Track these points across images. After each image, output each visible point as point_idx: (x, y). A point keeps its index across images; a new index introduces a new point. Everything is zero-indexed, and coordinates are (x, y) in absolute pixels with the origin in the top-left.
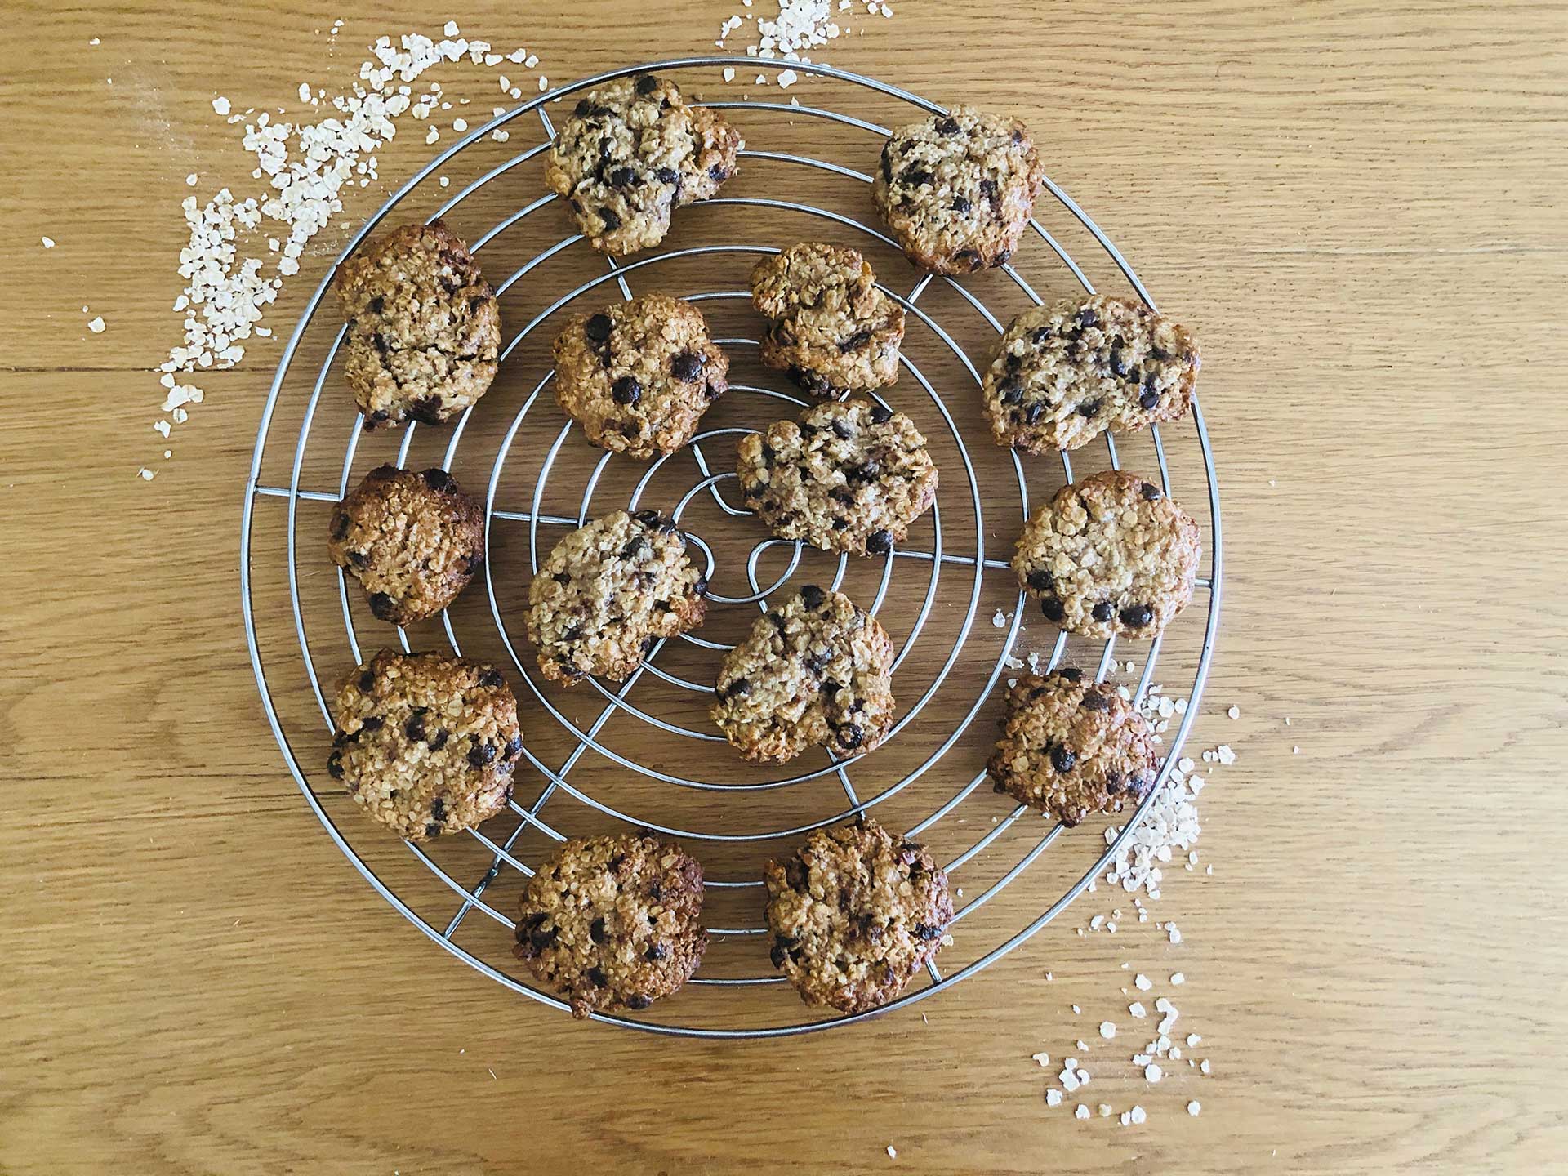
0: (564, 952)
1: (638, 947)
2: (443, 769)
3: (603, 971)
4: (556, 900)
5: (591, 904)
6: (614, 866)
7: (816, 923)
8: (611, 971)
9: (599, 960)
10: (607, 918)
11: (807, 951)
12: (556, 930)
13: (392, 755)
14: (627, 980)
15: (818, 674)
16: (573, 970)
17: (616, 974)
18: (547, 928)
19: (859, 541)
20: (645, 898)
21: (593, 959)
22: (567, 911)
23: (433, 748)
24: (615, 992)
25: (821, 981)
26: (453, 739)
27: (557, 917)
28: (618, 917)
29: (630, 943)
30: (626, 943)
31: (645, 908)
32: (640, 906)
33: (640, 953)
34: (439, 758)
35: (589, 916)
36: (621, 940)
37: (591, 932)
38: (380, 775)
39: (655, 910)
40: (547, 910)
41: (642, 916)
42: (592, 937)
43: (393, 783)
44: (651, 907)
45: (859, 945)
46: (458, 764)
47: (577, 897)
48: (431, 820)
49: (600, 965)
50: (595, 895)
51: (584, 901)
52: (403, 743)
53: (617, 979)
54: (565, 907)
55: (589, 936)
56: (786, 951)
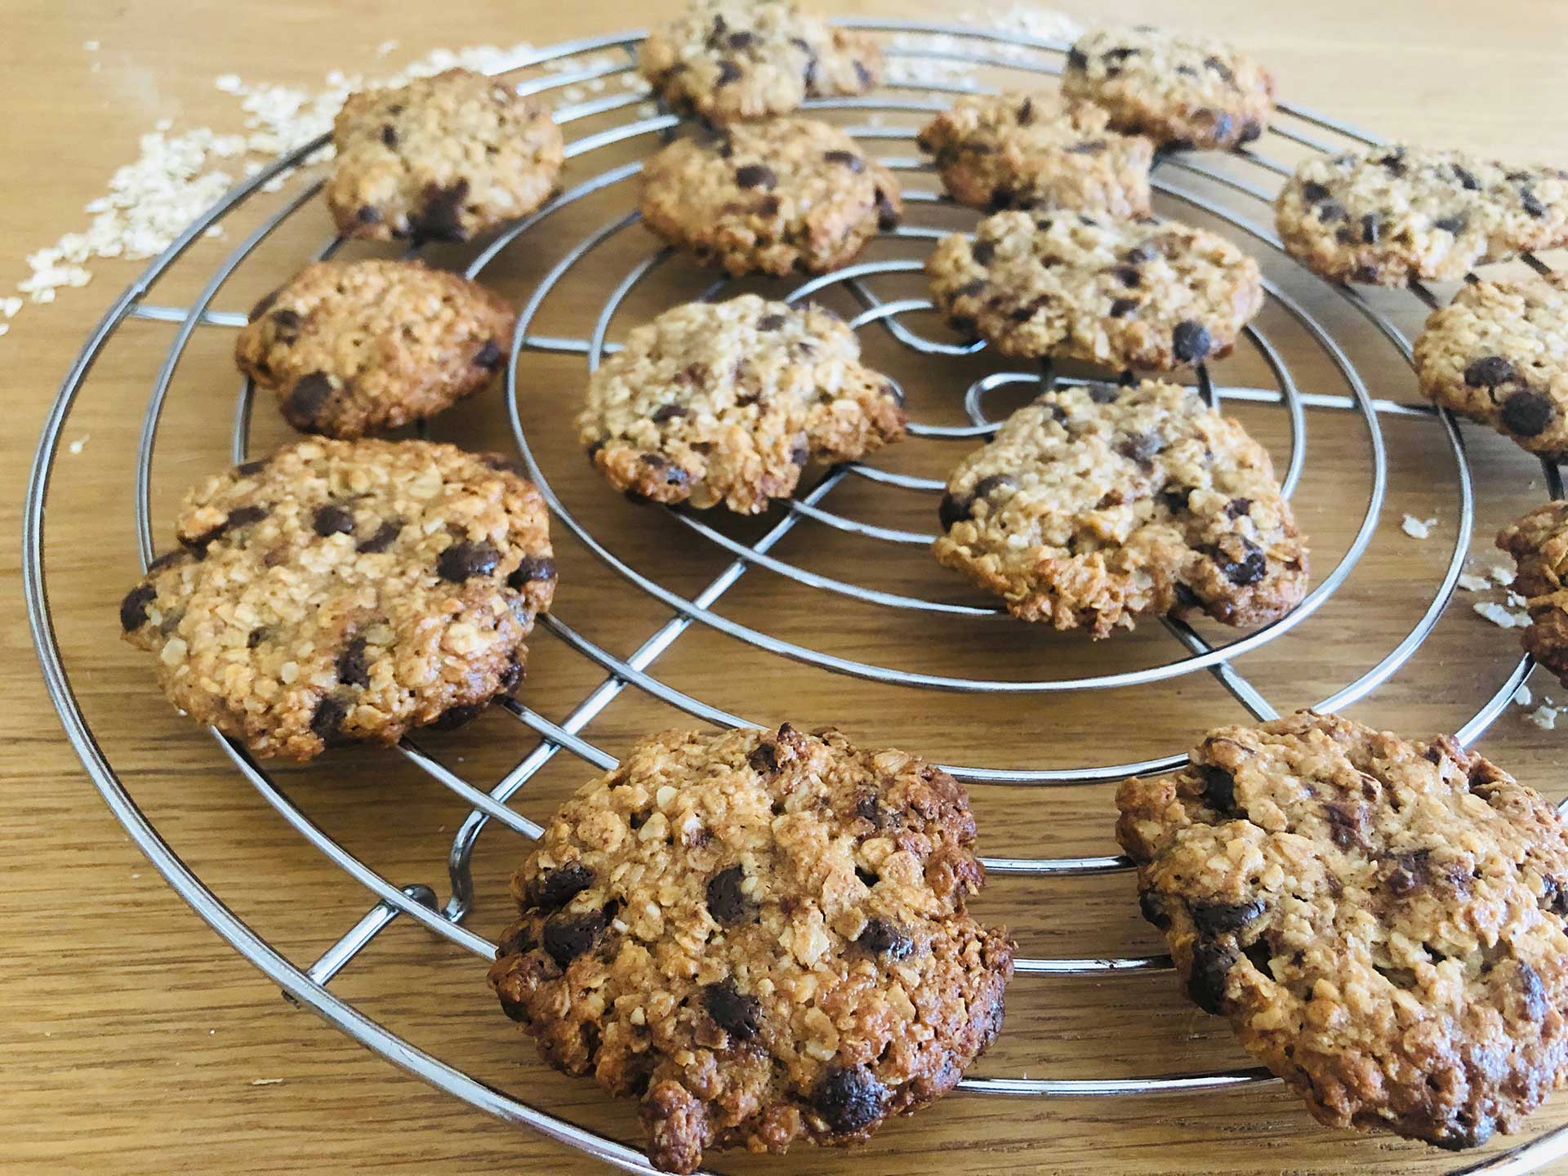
0: (632, 955)
1: (837, 925)
2: (378, 584)
3: (744, 989)
4: (618, 829)
5: (708, 833)
6: (764, 758)
7: (1292, 869)
8: (768, 986)
9: (733, 966)
10: (750, 862)
11: (1290, 935)
12: (613, 907)
13: (275, 556)
14: (815, 1013)
15: (1147, 467)
16: (658, 996)
17: (780, 994)
18: (589, 903)
19: (1160, 332)
20: (845, 819)
21: (714, 961)
22: (645, 854)
23: (364, 548)
24: (778, 1062)
25: (1353, 1008)
26: (411, 532)
27: (616, 876)
28: (778, 857)
29: (815, 911)
30: (806, 911)
31: (847, 841)
32: (833, 837)
33: (844, 939)
34: (373, 566)
35: (703, 862)
36: (790, 908)
37: (710, 897)
38: (235, 593)
39: (874, 849)
40: (591, 860)
41: (841, 856)
42: (710, 909)
43: (262, 607)
44: (861, 840)
45: (1425, 907)
46: (415, 572)
47: (672, 816)
48: (329, 682)
49: (733, 975)
50: (719, 809)
51: (691, 824)
52: (302, 537)
53: (784, 1009)
54: (639, 844)
55: (702, 907)
56: (1232, 941)
